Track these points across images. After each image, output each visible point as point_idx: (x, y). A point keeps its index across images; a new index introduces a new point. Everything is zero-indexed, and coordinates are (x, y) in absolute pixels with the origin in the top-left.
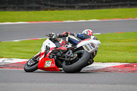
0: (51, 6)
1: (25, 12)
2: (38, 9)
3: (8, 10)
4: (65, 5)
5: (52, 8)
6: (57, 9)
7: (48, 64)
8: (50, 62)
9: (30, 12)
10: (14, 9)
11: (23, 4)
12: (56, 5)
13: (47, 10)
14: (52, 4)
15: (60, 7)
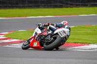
0: (71, 5)
1: (52, 9)
2: (61, 7)
3: (40, 8)
4: (80, 4)
5: (71, 6)
6: (74, 7)
7: (35, 44)
8: (37, 43)
9: (56, 9)
10: (45, 7)
11: (51, 3)
12: (74, 4)
13: (67, 7)
14: (71, 3)
15: (77, 5)
